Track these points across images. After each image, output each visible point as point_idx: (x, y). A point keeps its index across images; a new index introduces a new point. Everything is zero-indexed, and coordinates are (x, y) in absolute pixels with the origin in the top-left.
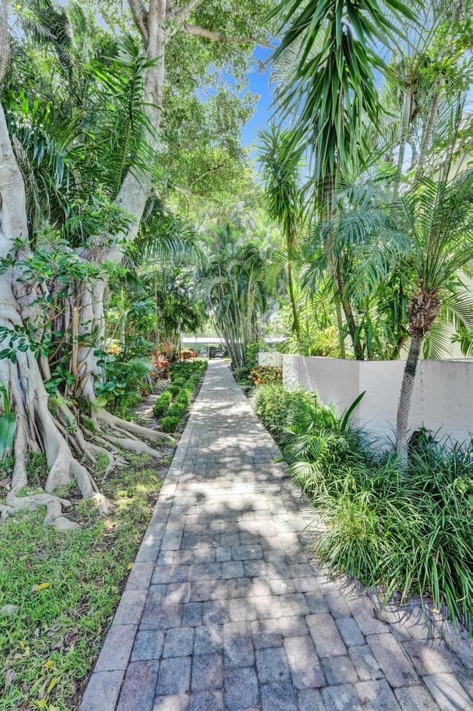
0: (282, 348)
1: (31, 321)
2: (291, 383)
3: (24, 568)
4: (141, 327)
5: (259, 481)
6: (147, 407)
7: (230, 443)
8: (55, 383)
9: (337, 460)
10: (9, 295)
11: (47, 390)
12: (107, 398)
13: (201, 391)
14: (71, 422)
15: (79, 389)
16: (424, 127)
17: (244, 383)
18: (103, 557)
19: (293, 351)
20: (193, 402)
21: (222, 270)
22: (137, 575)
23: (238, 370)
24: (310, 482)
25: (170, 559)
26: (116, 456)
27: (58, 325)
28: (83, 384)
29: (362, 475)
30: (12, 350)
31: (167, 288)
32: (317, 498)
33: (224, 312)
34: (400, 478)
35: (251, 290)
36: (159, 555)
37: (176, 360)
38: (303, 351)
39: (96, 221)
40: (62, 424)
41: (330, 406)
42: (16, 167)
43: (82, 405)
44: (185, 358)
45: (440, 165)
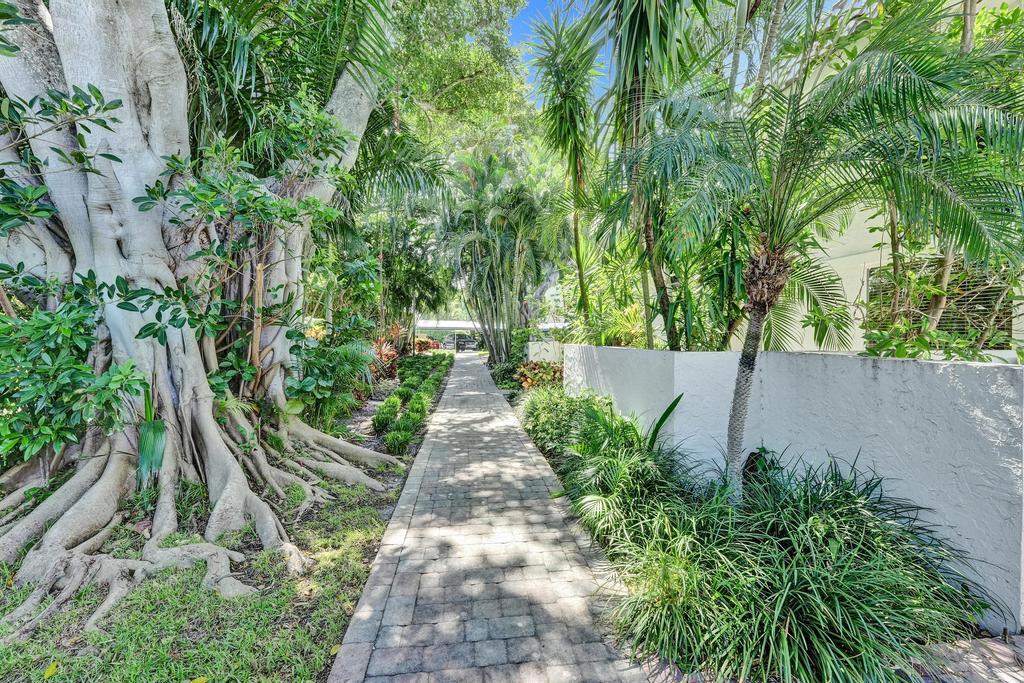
0: (563, 336)
1: (191, 284)
2: (576, 385)
3: (168, 656)
4: (357, 299)
5: (529, 523)
6: (364, 418)
7: (486, 471)
8: (224, 378)
9: (642, 492)
10: (159, 243)
11: (212, 387)
12: (303, 402)
13: (445, 396)
14: (248, 437)
15: (261, 387)
16: (766, 28)
17: (507, 386)
18: (293, 637)
19: (579, 340)
20: (432, 411)
21: (479, 221)
22: (344, 663)
23: (498, 367)
24: (603, 524)
25: (396, 639)
26: (316, 489)
27: (231, 289)
28: (267, 380)
29: (679, 513)
30: (159, 325)
31: (397, 245)
32: (613, 547)
33: (480, 283)
34: (733, 516)
35: (520, 252)
36: (379, 632)
37: (407, 351)
38: (594, 338)
39: (295, 137)
40: (234, 439)
41: (632, 416)
42: (174, 51)
43: (266, 412)
44: (420, 350)
45: (786, 83)
